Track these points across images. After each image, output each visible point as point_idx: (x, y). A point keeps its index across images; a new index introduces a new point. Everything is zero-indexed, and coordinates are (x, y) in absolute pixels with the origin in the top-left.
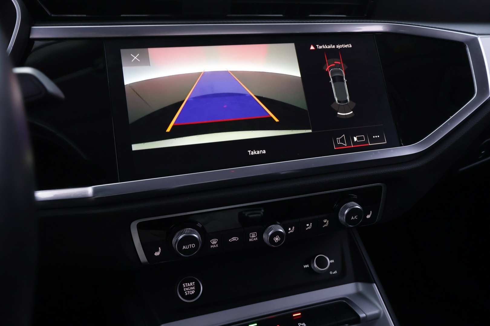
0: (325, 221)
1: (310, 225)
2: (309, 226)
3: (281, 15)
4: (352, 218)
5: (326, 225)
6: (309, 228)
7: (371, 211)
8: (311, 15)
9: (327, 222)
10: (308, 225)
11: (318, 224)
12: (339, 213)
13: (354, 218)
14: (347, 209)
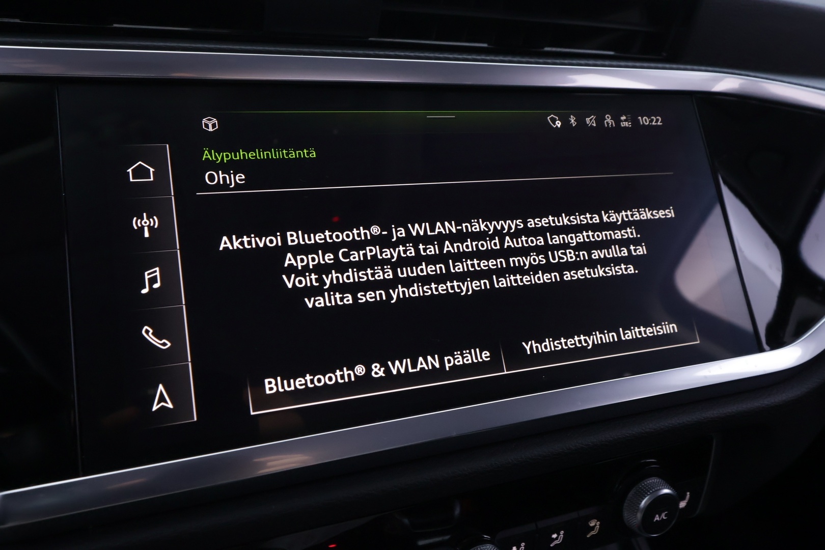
0: (592, 524)
1: (559, 534)
2: (557, 538)
3: (485, 45)
4: (657, 518)
5: (593, 533)
6: (557, 542)
7: (688, 493)
8: (547, 49)
9: (596, 525)
10: (554, 536)
11: (576, 531)
12: (625, 504)
13: (660, 518)
14: (645, 497)
